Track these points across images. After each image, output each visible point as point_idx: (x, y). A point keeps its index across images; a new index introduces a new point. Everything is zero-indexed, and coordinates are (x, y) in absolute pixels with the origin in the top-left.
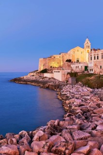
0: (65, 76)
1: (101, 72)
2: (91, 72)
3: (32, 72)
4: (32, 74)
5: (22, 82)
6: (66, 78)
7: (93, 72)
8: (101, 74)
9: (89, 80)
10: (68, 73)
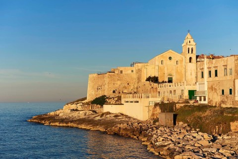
0: (149, 110)
1: (223, 102)
2: (203, 102)
3: (72, 103)
4: (74, 106)
5: (57, 124)
6: (153, 115)
7: (206, 102)
8: (224, 106)
9: (200, 118)
10: (156, 105)
